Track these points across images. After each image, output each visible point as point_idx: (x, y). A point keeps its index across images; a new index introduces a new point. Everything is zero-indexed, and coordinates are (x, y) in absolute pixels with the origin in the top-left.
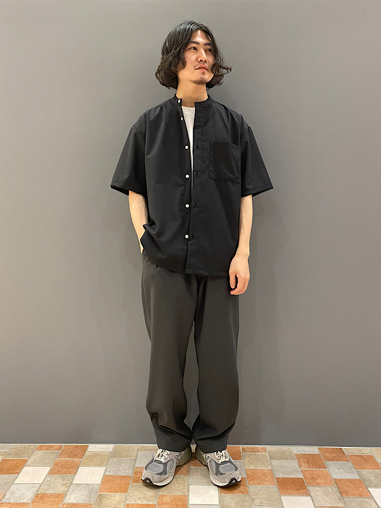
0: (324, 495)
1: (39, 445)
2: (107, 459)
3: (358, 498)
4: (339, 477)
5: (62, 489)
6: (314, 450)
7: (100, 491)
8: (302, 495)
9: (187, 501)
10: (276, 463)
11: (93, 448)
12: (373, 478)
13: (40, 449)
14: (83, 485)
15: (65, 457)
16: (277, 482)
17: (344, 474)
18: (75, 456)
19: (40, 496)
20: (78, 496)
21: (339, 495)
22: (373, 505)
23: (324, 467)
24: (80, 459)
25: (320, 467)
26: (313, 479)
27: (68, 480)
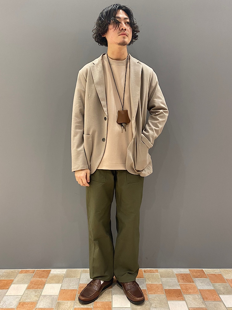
0: (194, 301)
1: (20, 270)
2: (62, 279)
3: (213, 301)
4: (202, 289)
5: (36, 298)
6: (186, 271)
7: (58, 300)
8: (180, 300)
9: (112, 305)
10: (164, 279)
11: (54, 272)
12: (222, 289)
13: (21, 272)
14: (48, 296)
15: (37, 278)
16: (165, 292)
17: (205, 286)
18: (43, 277)
19: (21, 303)
20: (45, 303)
21: (202, 300)
22: (222, 306)
23: (193, 282)
24: (46, 279)
25: (190, 282)
26: (187, 289)
27: (38, 293)
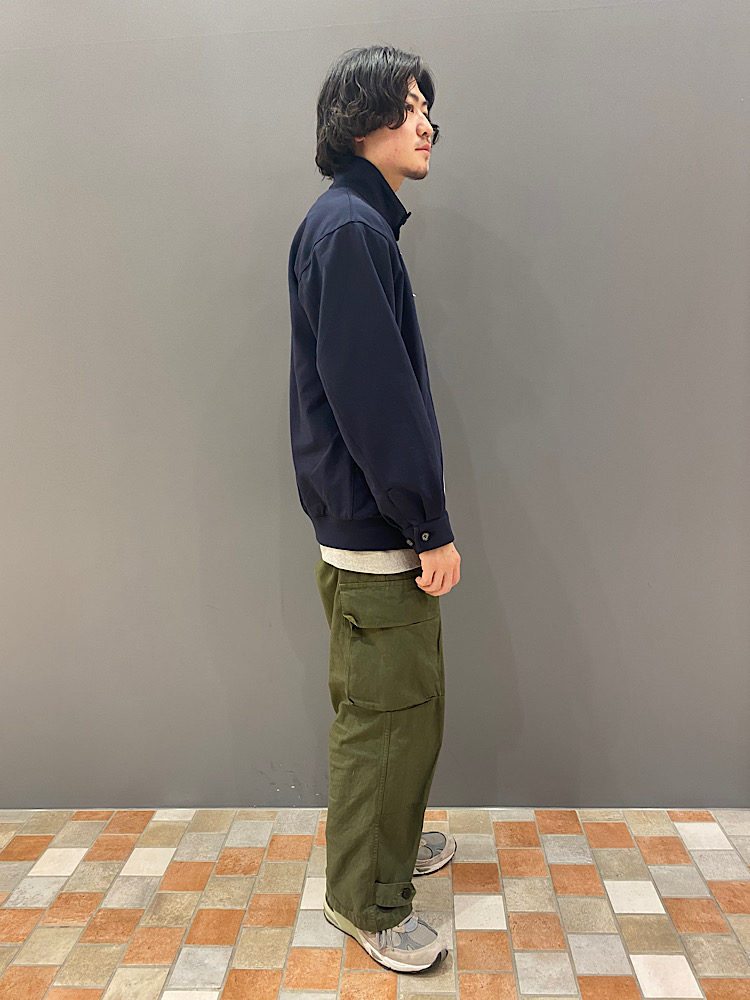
0: (526, 895)
1: (76, 811)
2: (181, 834)
3: (582, 897)
4: (558, 862)
5: (103, 885)
6: (526, 815)
7: (161, 889)
8: (490, 893)
9: (299, 904)
11: (163, 816)
12: (616, 863)
13: (77, 817)
14: (136, 879)
15: (114, 832)
16: (453, 872)
17: (568, 856)
18: (131, 829)
19: (64, 897)
20: (125, 896)
21: (550, 893)
22: (604, 910)
23: (538, 844)
24: (138, 835)
25: (530, 845)
26: (516, 864)
27: (112, 871)
